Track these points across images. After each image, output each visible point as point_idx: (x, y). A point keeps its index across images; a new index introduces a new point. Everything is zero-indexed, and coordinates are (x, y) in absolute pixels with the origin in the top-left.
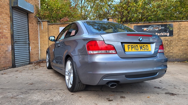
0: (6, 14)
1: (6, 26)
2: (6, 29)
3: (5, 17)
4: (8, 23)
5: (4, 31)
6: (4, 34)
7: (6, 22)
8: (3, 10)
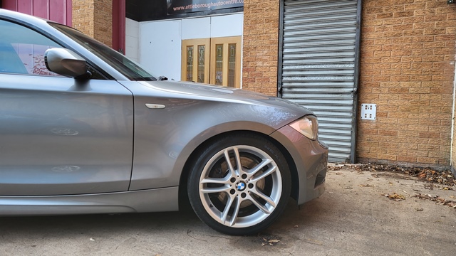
0: (268, 21)
1: (265, 52)
2: (265, 58)
3: (265, 31)
4: (272, 42)
5: (260, 63)
6: (257, 72)
7: (266, 42)
8: (259, 15)
